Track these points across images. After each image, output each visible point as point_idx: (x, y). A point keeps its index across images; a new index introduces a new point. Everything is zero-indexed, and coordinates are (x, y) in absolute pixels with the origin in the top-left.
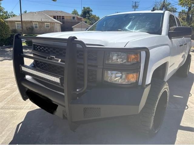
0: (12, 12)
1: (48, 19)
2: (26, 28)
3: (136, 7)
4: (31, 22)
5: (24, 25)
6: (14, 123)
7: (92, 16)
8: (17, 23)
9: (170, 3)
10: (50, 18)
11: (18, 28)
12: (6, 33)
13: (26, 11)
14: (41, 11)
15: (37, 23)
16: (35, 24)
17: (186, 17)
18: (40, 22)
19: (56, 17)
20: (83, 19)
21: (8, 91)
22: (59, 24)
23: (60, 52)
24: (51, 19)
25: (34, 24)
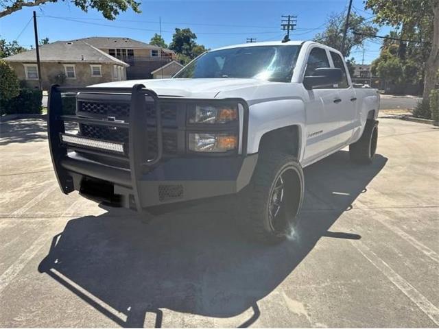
0: (15, 42)
1: (97, 57)
2: (49, 76)
3: (290, 28)
4: (59, 63)
5: (43, 70)
6: (47, 235)
7: (196, 49)
8: (28, 67)
9: (363, 17)
10: (102, 54)
11: (29, 77)
12: (11, 89)
13: (47, 40)
14: (80, 40)
15: (73, 66)
16: (68, 68)
17: (398, 46)
18: (79, 63)
19: (116, 52)
20: (176, 56)
21: (27, 193)
22: (122, 68)
23: (123, 110)
24: (104, 56)
25: (65, 69)
